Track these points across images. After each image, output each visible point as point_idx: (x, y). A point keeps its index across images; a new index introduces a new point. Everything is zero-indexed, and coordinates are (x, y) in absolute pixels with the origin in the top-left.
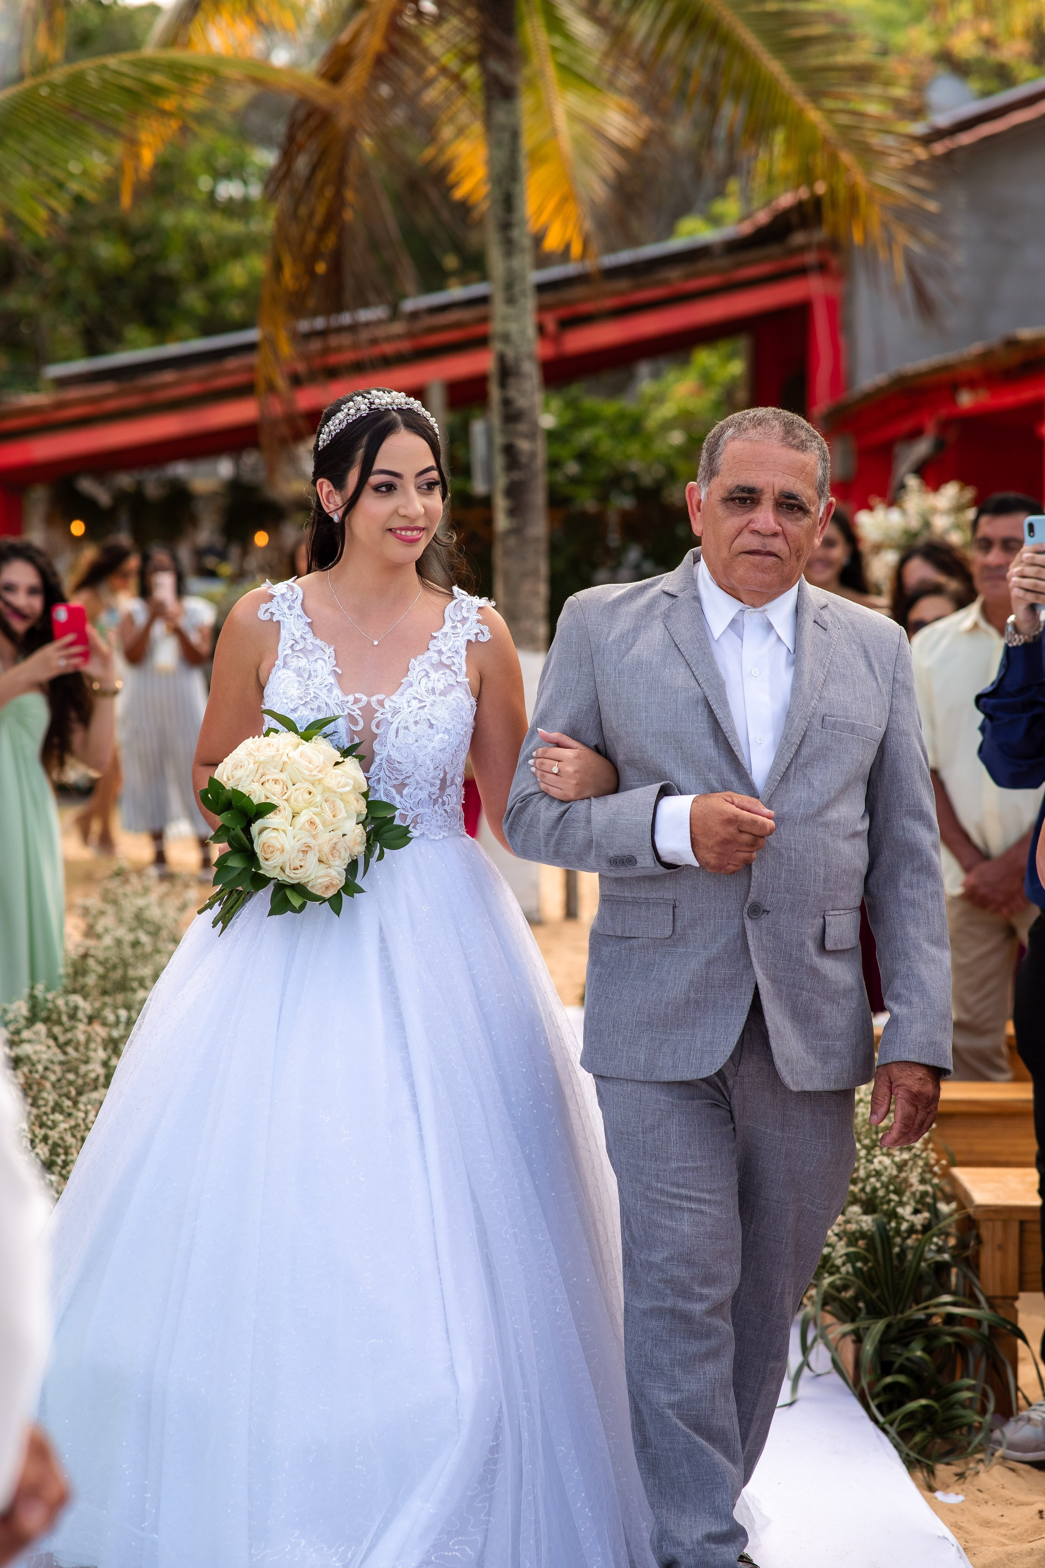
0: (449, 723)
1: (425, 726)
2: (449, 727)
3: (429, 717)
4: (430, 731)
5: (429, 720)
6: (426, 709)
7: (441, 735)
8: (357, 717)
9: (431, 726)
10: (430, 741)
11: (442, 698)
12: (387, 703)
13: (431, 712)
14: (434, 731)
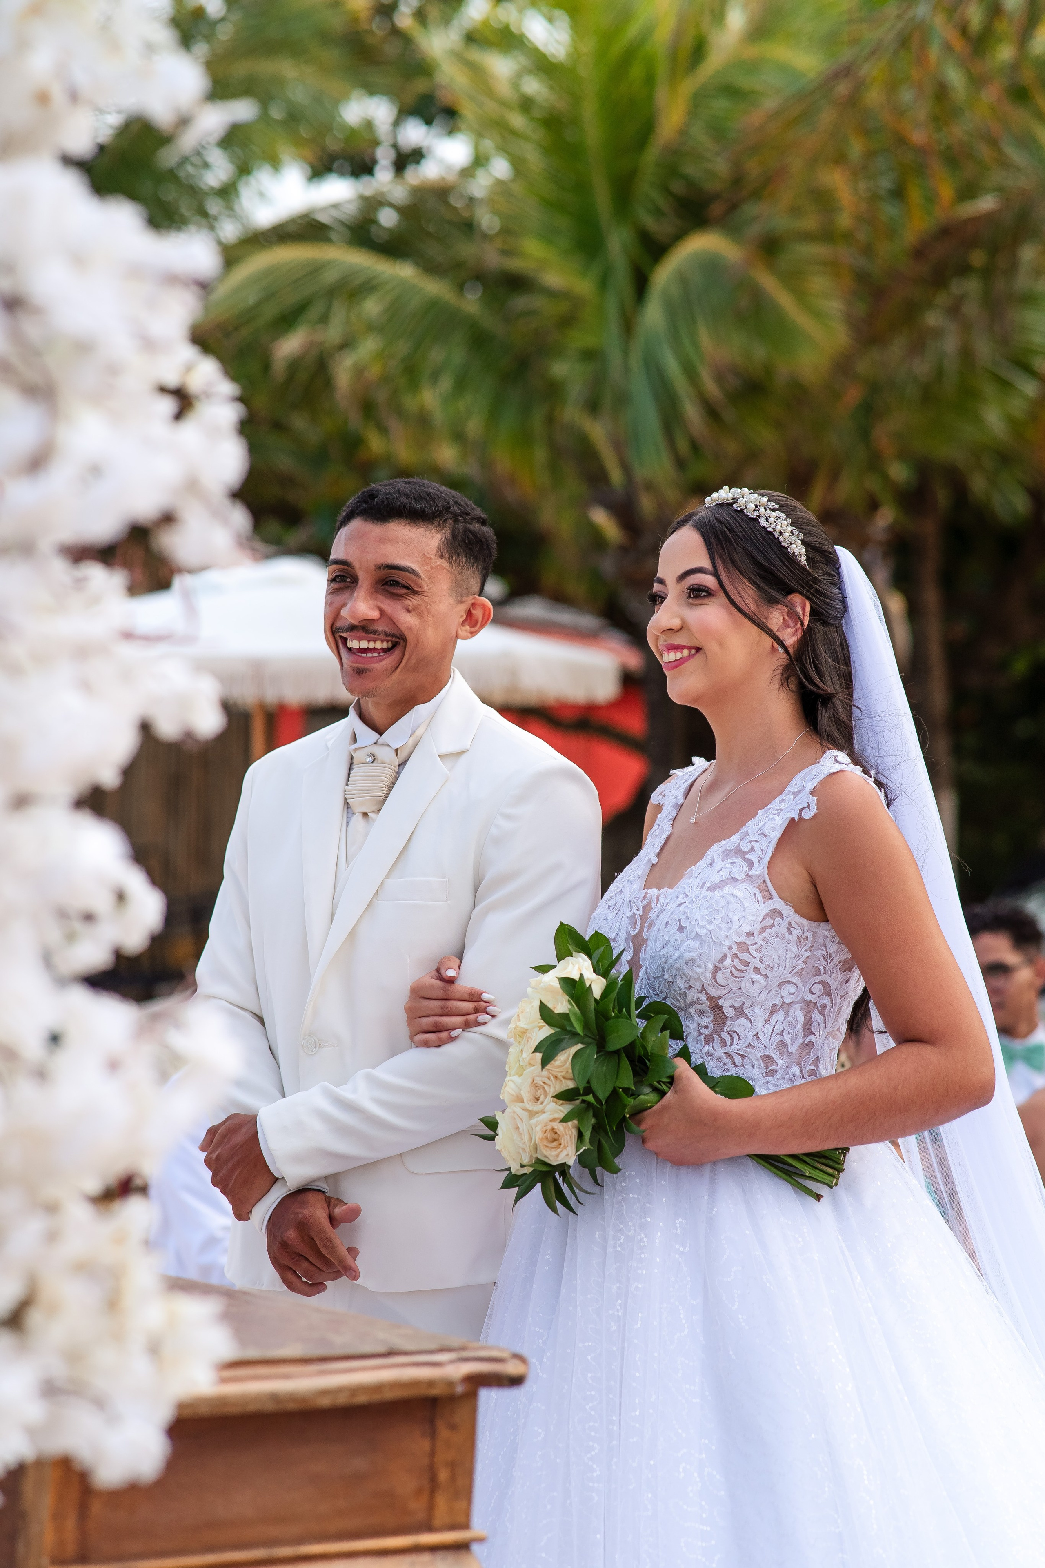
0: (702, 927)
1: (674, 929)
2: (702, 932)
3: (682, 917)
4: (679, 936)
5: (680, 920)
6: (684, 905)
7: (690, 942)
8: (638, 917)
9: (681, 929)
10: (676, 948)
11: (709, 894)
12: (662, 900)
13: (685, 910)
14: (684, 935)
